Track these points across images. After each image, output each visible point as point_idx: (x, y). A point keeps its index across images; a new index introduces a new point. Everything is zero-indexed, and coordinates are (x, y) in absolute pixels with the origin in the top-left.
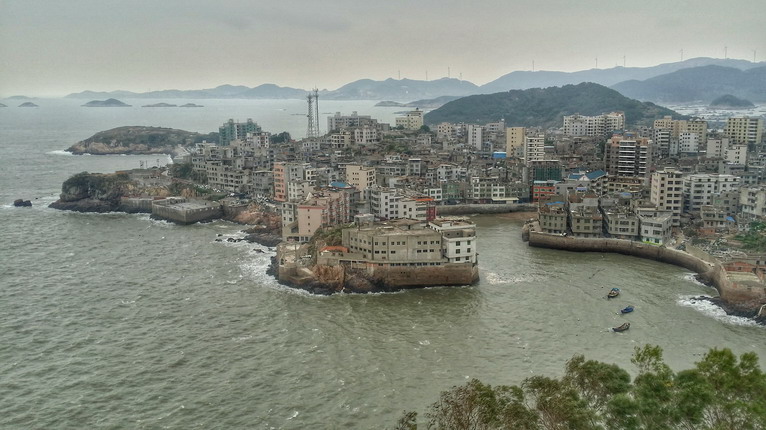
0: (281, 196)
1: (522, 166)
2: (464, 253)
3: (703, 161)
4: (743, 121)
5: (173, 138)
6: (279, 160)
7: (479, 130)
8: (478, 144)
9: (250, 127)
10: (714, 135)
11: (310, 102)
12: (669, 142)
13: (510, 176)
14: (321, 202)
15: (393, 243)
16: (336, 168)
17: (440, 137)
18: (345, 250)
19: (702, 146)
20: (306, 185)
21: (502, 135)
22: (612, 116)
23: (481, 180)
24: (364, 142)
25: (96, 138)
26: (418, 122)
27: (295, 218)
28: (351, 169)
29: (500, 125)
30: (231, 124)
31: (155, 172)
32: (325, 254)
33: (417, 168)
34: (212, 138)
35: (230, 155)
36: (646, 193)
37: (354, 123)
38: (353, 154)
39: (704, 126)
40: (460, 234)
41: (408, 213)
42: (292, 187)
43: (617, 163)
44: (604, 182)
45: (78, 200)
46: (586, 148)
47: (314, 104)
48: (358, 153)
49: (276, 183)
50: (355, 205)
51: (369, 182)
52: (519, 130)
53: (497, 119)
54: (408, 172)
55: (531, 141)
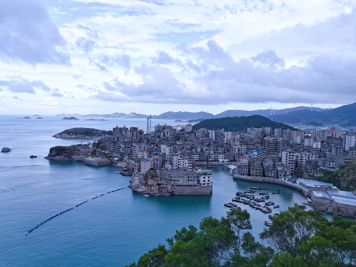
0: (135, 157)
2: (207, 182)
3: (303, 147)
4: (319, 131)
5: (94, 133)
6: (134, 142)
7: (214, 133)
8: (213, 138)
9: (124, 129)
10: (307, 137)
11: (148, 120)
12: (289, 139)
13: (226, 151)
14: (150, 159)
15: (178, 177)
16: (157, 146)
18: (159, 179)
19: (303, 141)
20: (144, 152)
21: (223, 135)
22: (266, 128)
23: (214, 152)
24: (168, 136)
25: (65, 132)
26: (190, 129)
27: (140, 166)
28: (163, 147)
29: (223, 130)
30: (117, 127)
31: (86, 146)
32: (151, 181)
33: (189, 147)
35: (116, 140)
36: (280, 159)
37: (165, 128)
39: (303, 133)
40: (205, 174)
41: (185, 165)
42: (139, 153)
43: (268, 147)
44: (264, 155)
48: (166, 140)
49: (133, 151)
50: (163, 162)
51: (170, 152)
52: (230, 133)
54: (185, 148)
55: (234, 137)
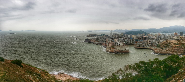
0: (107, 42)
1: (134, 39)
2: (128, 49)
3: (153, 38)
5: (96, 35)
6: (107, 38)
7: (129, 35)
8: (129, 37)
9: (104, 34)
11: (111, 32)
12: (149, 37)
13: (133, 41)
14: (111, 43)
15: (120, 48)
17: (125, 36)
18: (114, 49)
20: (110, 41)
21: (132, 36)
22: (143, 34)
23: (130, 41)
24: (117, 36)
25: (89, 35)
26: (123, 34)
27: (109, 45)
28: (115, 39)
30: (102, 34)
31: (94, 39)
32: (112, 49)
33: (122, 39)
34: (100, 35)
35: (102, 37)
36: (147, 42)
37: (116, 34)
38: (115, 38)
39: (152, 35)
40: (127, 47)
41: (121, 45)
43: (144, 39)
44: (143, 41)
45: (86, 41)
46: (141, 37)
48: (116, 38)
50: (115, 44)
51: (117, 41)
52: (134, 35)
53: (131, 34)
55: (135, 37)
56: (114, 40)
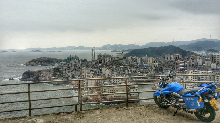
0: (84, 77)
1: (152, 68)
3: (204, 67)
4: (215, 56)
6: (83, 67)
7: (140, 59)
9: (76, 58)
10: (207, 60)
11: (92, 51)
12: (194, 62)
13: (149, 71)
15: (115, 90)
16: (99, 69)
17: (129, 60)
18: (101, 92)
19: (204, 63)
20: (91, 74)
21: (146, 60)
22: (178, 55)
23: (140, 72)
24: (107, 62)
25: (33, 61)
26: (123, 56)
27: (87, 83)
28: (103, 69)
29: (146, 57)
30: (70, 57)
31: (49, 71)
33: (122, 69)
34: (65, 61)
35: (70, 65)
37: (105, 56)
38: (104, 65)
39: (204, 58)
40: (134, 88)
41: (119, 82)
42: (87, 74)
43: (179, 68)
44: (175, 73)
45: (27, 78)
46: (170, 64)
47: (93, 51)
48: (106, 65)
49: (82, 73)
51: (108, 73)
52: (151, 58)
53: (145, 56)
54: (120, 70)
55: (154, 61)
56: (101, 70)
